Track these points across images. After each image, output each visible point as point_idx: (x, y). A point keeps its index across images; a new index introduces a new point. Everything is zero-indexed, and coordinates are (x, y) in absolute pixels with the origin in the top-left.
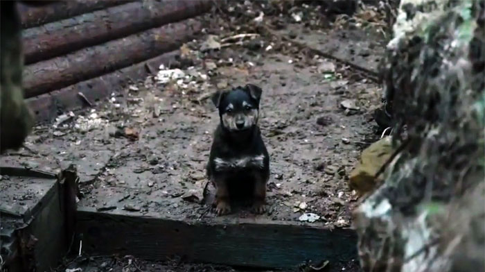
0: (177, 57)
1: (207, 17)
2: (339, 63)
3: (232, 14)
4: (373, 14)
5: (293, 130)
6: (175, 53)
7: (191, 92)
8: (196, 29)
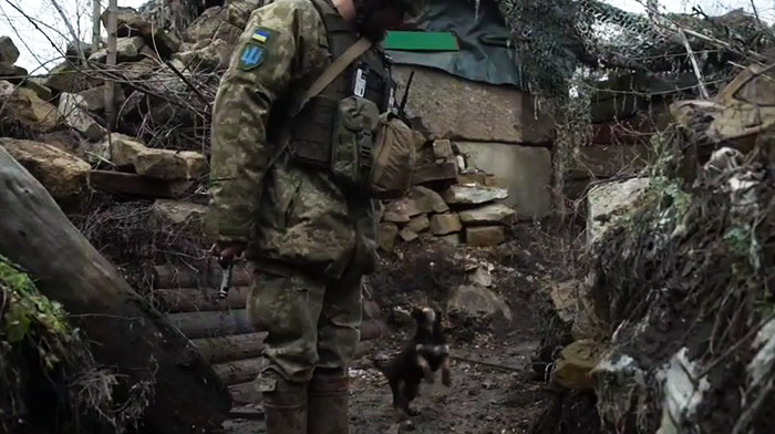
0: (360, 364)
1: (378, 340)
2: (472, 363)
3: (394, 339)
4: (486, 340)
5: (453, 398)
6: (358, 361)
7: (373, 382)
8: (371, 347)
